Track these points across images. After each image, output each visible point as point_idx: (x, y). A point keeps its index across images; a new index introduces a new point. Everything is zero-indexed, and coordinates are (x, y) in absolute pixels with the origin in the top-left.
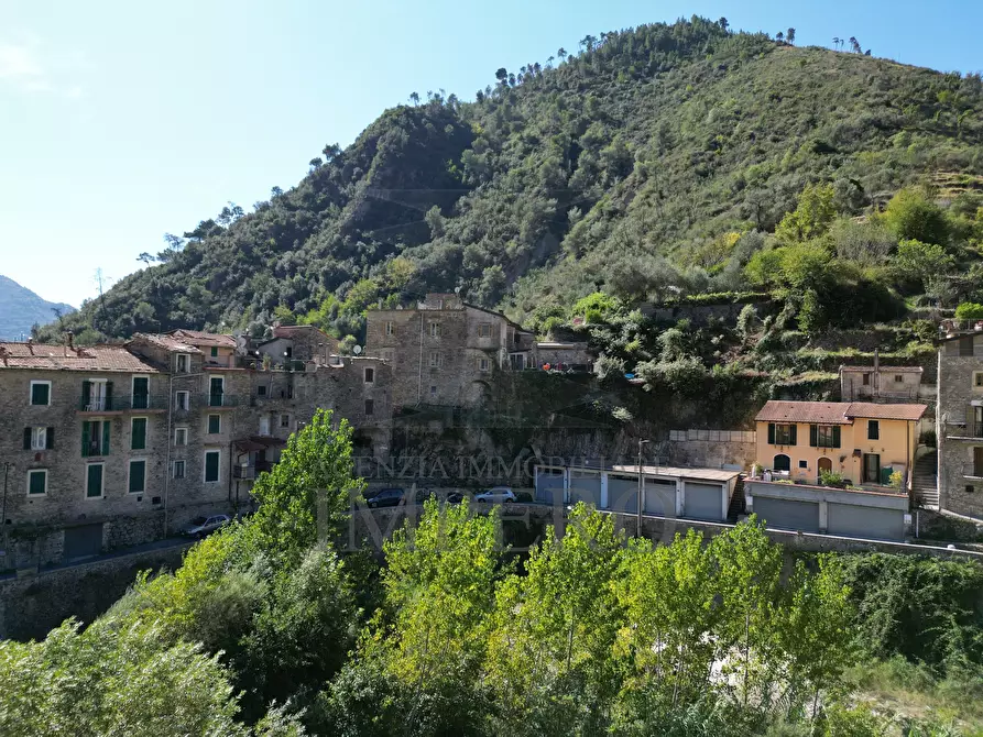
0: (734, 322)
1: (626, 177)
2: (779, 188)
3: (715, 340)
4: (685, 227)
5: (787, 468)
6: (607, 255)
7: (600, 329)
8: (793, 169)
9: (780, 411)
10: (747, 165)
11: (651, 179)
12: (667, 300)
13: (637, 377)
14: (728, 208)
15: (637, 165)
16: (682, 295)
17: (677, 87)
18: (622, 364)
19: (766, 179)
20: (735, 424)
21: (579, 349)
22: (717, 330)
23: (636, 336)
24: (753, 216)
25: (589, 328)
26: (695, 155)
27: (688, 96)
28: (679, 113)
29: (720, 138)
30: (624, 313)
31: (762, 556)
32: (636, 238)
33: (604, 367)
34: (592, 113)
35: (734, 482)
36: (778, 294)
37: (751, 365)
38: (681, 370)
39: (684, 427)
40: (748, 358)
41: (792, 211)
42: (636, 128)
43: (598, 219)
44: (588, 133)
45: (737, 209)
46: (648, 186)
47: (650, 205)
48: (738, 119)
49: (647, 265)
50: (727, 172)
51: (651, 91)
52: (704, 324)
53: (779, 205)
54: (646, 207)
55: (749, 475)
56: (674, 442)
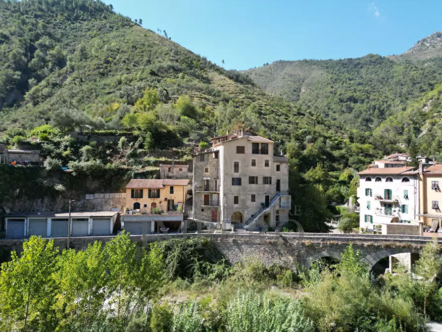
0: (117, 144)
1: (62, 68)
2: (136, 87)
3: (108, 152)
4: (94, 98)
5: (139, 208)
6: (52, 106)
7: (48, 144)
8: (142, 80)
9: (136, 183)
10: (122, 74)
11: (76, 72)
12: (85, 132)
13: (69, 169)
14: (114, 92)
15: (68, 63)
16: (92, 130)
17: (89, 30)
18: (60, 162)
19: (130, 82)
20: (117, 190)
21: (35, 153)
22: (109, 147)
23: (68, 148)
24: (125, 97)
25: (40, 143)
26: (98, 64)
27: (95, 36)
28: (91, 43)
29: (110, 59)
30: (61, 136)
31: (127, 248)
32: (69, 100)
33: (50, 163)
34: (43, 31)
35: (116, 216)
36: (136, 133)
37: (124, 164)
38: (92, 166)
39: (93, 192)
40: (123, 160)
41: (141, 98)
42: (67, 45)
43: (47, 87)
44: (40, 41)
45: (118, 93)
46: (74, 74)
47: (75, 84)
48: (119, 53)
49: (75, 114)
50: (113, 76)
51: (76, 29)
52: (103, 144)
53: (136, 94)
54: (74, 85)
55: (123, 212)
56: (88, 200)
